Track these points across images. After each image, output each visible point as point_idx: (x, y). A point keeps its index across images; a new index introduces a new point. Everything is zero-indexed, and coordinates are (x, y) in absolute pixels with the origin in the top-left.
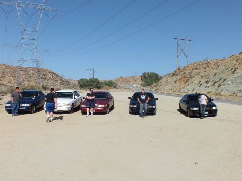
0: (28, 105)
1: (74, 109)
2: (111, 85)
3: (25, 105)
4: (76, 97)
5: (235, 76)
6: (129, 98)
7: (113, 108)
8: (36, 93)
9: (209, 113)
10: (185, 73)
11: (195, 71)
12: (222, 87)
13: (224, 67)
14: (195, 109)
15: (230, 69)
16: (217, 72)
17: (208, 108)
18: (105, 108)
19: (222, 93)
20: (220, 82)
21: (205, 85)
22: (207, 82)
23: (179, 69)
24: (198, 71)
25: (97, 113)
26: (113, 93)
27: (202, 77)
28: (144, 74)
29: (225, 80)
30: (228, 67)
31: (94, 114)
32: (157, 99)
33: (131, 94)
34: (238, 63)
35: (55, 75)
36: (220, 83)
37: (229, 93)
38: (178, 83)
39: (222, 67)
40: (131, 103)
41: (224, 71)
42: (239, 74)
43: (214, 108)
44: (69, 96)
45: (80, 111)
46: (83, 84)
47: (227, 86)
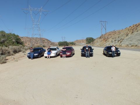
0: (37, 54)
1: (57, 55)
2: (73, 44)
3: (36, 54)
4: (58, 50)
5: (128, 37)
6: (81, 49)
7: (74, 54)
8: (40, 49)
9: (117, 55)
10: (105, 37)
11: (110, 36)
14: (110, 53)
15: (125, 34)
16: (120, 36)
17: (116, 53)
18: (71, 54)
19: (122, 45)
21: (114, 42)
22: (115, 41)
23: (102, 35)
24: (111, 36)
25: (67, 57)
26: (74, 47)
27: (113, 38)
28: (87, 38)
29: (123, 39)
31: (66, 57)
32: (93, 49)
33: (82, 48)
34: (129, 31)
35: (48, 40)
36: (121, 41)
37: (125, 45)
38: (102, 42)
39: (122, 33)
40: (82, 52)
41: (123, 35)
42: (129, 36)
43: (119, 52)
44: (55, 49)
45: (60, 56)
46: (61, 44)
47: (124, 42)
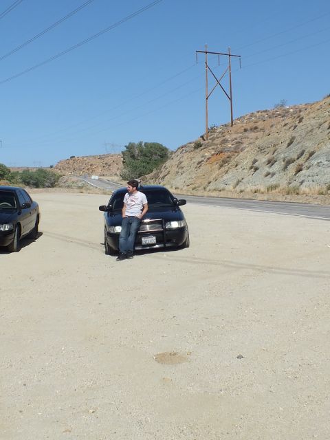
10: (225, 141)
11: (252, 135)
12: (303, 172)
13: (313, 122)
16: (297, 133)
19: (303, 188)
20: (301, 161)
21: (267, 169)
22: (271, 162)
23: (213, 130)
24: (259, 134)
27: (261, 149)
28: (130, 148)
29: (312, 154)
30: (321, 121)
36: (298, 163)
37: (317, 188)
38: (205, 167)
39: (309, 122)
41: (311, 131)
43: (175, 225)
47: (316, 170)
